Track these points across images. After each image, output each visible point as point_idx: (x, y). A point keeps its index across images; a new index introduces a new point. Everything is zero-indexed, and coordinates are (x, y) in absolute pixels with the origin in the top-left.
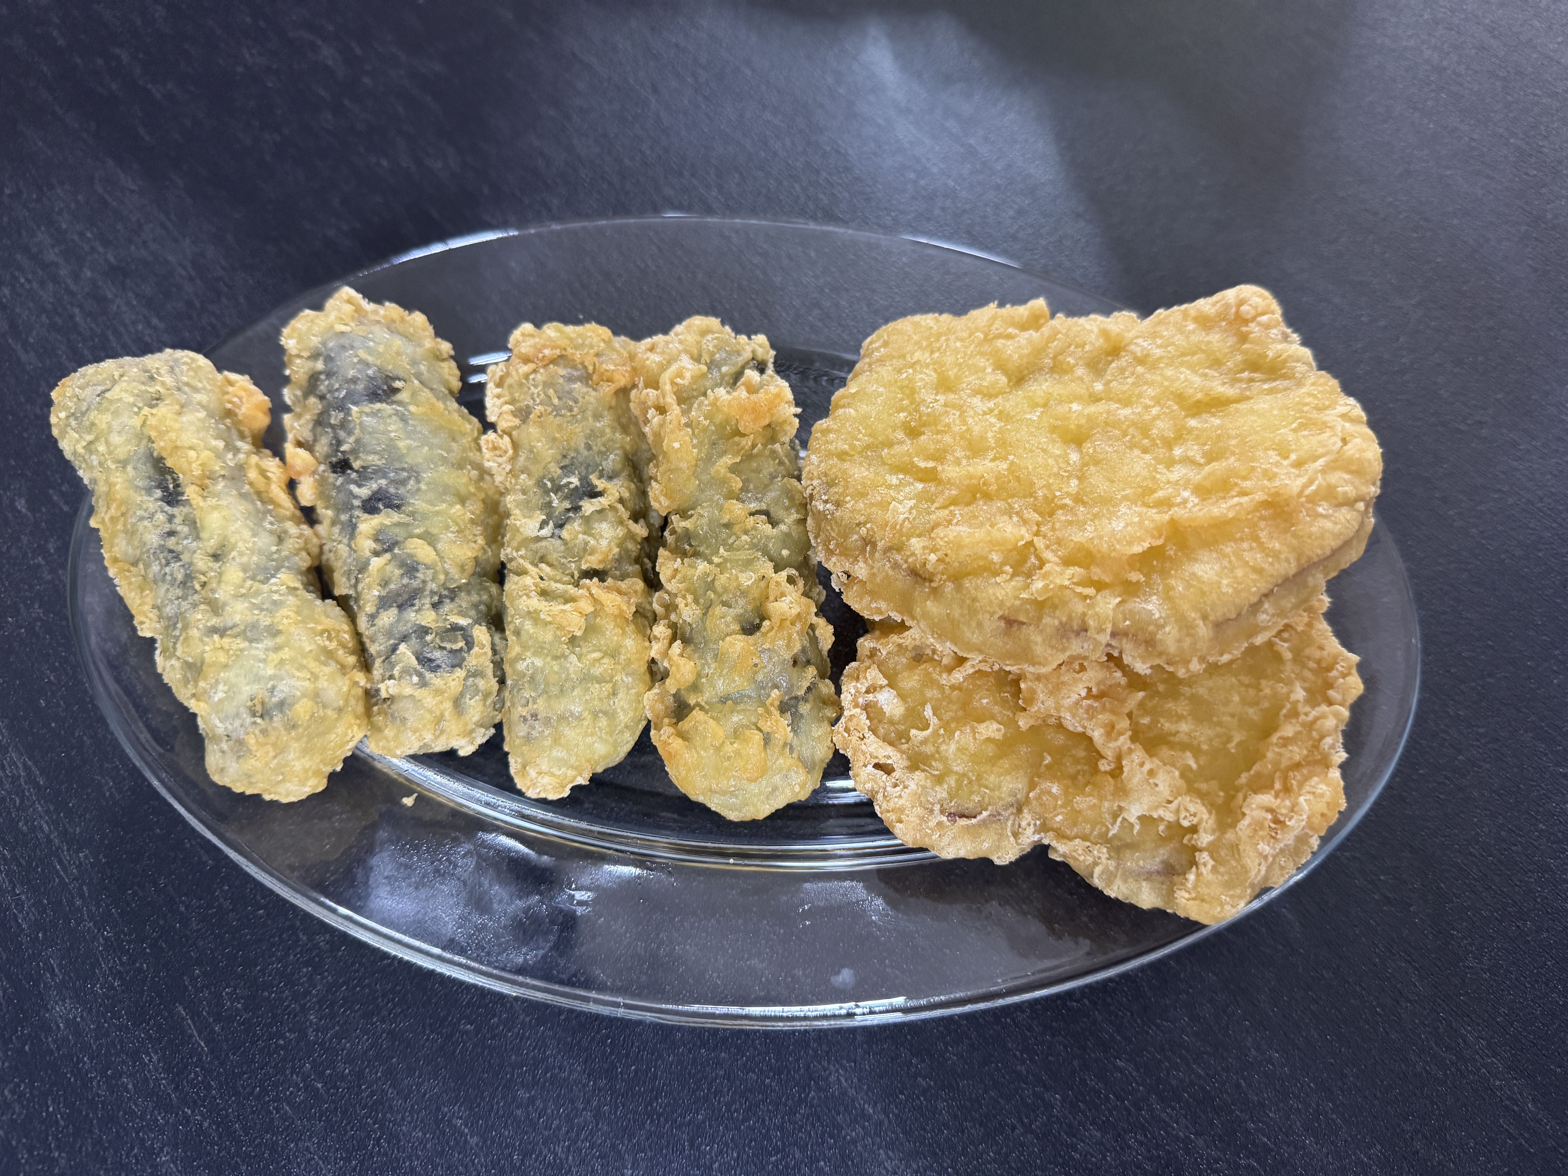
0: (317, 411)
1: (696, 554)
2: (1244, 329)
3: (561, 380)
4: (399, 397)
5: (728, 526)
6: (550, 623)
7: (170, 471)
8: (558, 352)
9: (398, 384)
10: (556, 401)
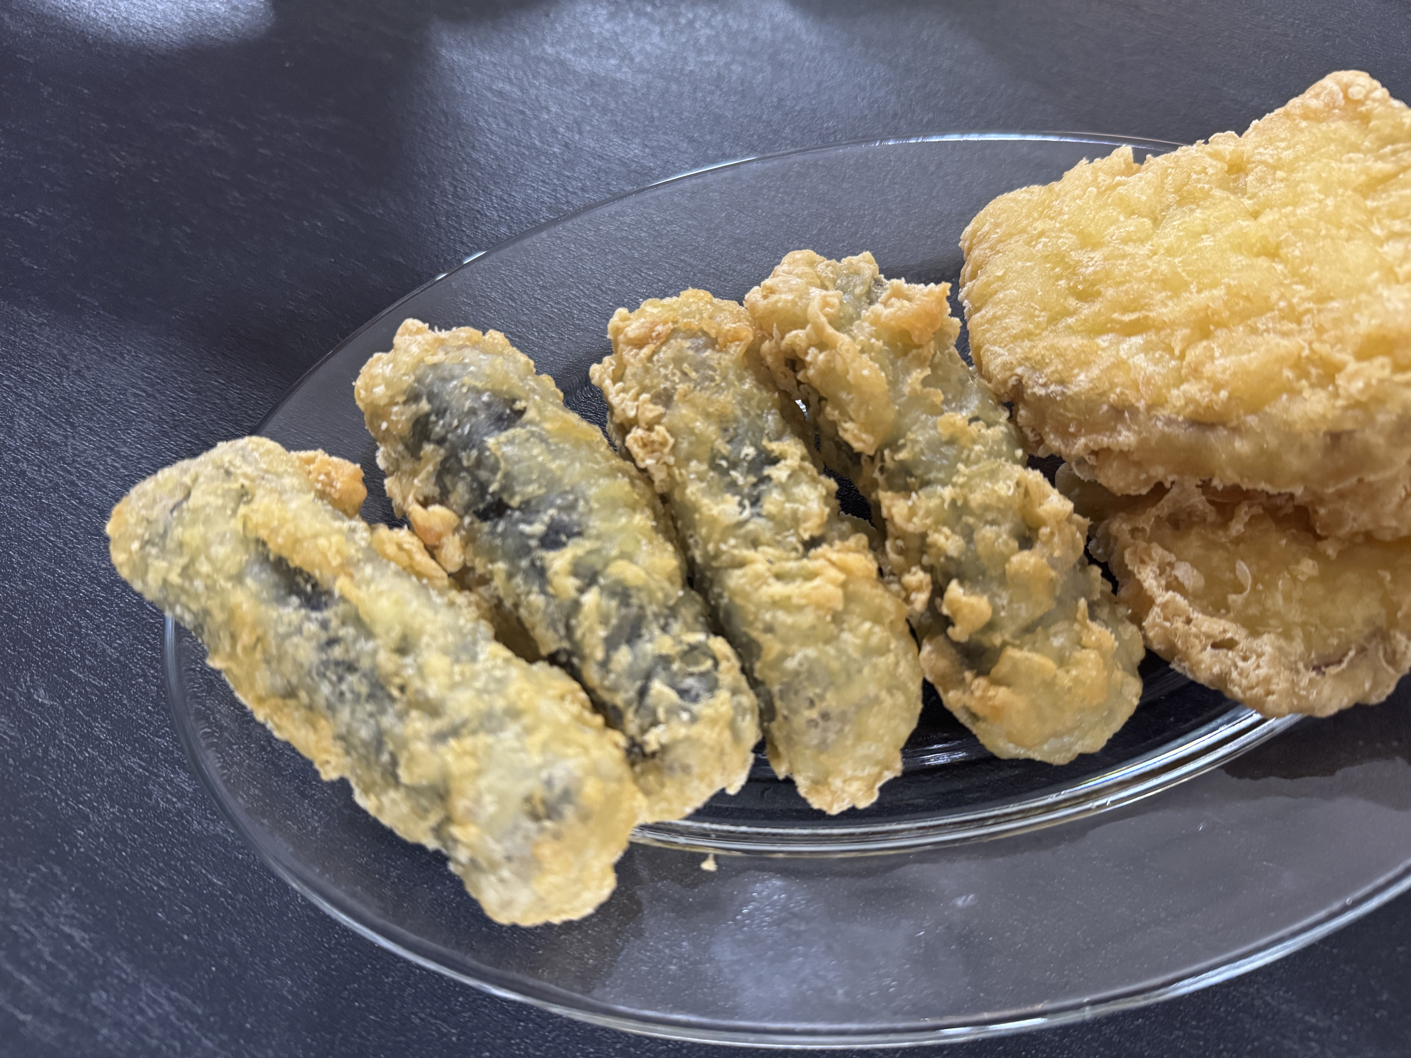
0: (439, 459)
1: (925, 483)
2: (1363, 109)
3: (691, 352)
4: (527, 416)
5: (951, 442)
6: (806, 606)
7: (298, 571)
8: (670, 325)
9: (519, 405)
10: (694, 375)
